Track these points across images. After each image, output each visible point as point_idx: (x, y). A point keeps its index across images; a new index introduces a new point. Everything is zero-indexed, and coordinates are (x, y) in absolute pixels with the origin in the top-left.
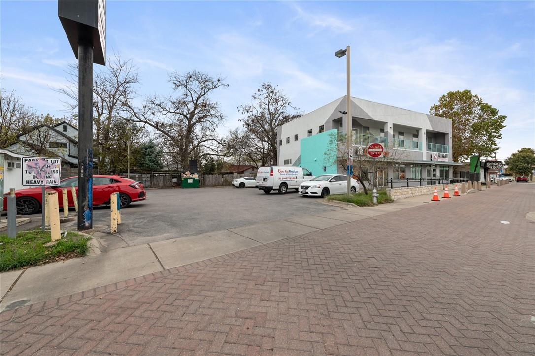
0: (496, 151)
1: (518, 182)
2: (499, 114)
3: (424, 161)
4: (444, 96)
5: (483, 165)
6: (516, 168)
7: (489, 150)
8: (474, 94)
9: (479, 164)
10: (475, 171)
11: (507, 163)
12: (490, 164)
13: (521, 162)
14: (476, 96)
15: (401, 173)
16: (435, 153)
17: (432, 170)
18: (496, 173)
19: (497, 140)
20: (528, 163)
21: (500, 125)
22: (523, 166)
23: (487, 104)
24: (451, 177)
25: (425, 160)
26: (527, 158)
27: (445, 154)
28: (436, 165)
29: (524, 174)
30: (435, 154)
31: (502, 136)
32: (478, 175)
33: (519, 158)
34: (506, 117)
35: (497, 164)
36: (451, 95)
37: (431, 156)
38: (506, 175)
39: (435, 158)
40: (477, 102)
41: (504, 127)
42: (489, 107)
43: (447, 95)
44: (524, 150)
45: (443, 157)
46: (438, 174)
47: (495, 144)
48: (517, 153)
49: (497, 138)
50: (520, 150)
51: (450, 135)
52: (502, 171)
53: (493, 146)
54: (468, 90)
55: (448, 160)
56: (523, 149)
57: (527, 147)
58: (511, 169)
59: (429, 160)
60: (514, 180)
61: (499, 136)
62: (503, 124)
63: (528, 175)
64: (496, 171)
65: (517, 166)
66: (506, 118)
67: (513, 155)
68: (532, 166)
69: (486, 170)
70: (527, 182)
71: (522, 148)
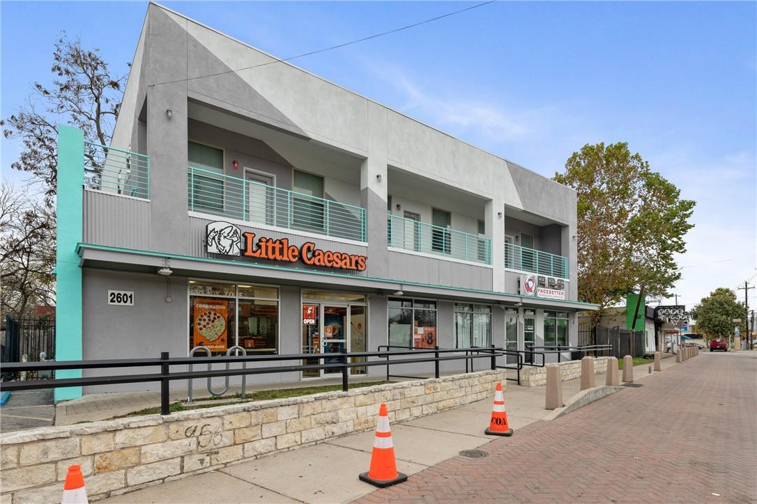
0: (675, 283)
1: (712, 350)
2: (681, 197)
3: (499, 294)
4: (575, 155)
5: (651, 315)
6: (709, 323)
7: (662, 280)
8: (633, 153)
9: (642, 312)
10: (633, 328)
11: (695, 315)
12: (664, 311)
13: (717, 313)
14: (637, 157)
15: (421, 330)
16: (530, 274)
17: (522, 320)
18: (677, 332)
19: (676, 256)
20: (728, 315)
21: (682, 223)
22: (720, 321)
23: (657, 175)
24: (573, 342)
25: (503, 291)
26: (726, 305)
27: (556, 279)
28: (534, 308)
29: (722, 334)
30: (528, 276)
31: (686, 247)
32: (640, 336)
33: (713, 305)
34: (694, 203)
35: (677, 311)
36: (589, 151)
37: (519, 282)
38: (693, 337)
39: (529, 289)
40: (639, 170)
41: (690, 227)
42: (663, 183)
43: (580, 152)
44: (720, 291)
45: (552, 286)
46: (540, 332)
47: (673, 266)
48: (709, 296)
49: (677, 250)
50: (714, 291)
51: (573, 231)
52: (686, 329)
53: (670, 271)
54: (622, 142)
55: (565, 296)
56: (719, 289)
57: (724, 287)
58: (701, 326)
59: (513, 291)
60: (706, 346)
61: (680, 247)
62: (689, 221)
63: (726, 337)
64: (676, 329)
65: (711, 320)
66: (694, 208)
67: (704, 300)
68: (735, 320)
69: (658, 325)
70: (726, 351)
71: (716, 288)
